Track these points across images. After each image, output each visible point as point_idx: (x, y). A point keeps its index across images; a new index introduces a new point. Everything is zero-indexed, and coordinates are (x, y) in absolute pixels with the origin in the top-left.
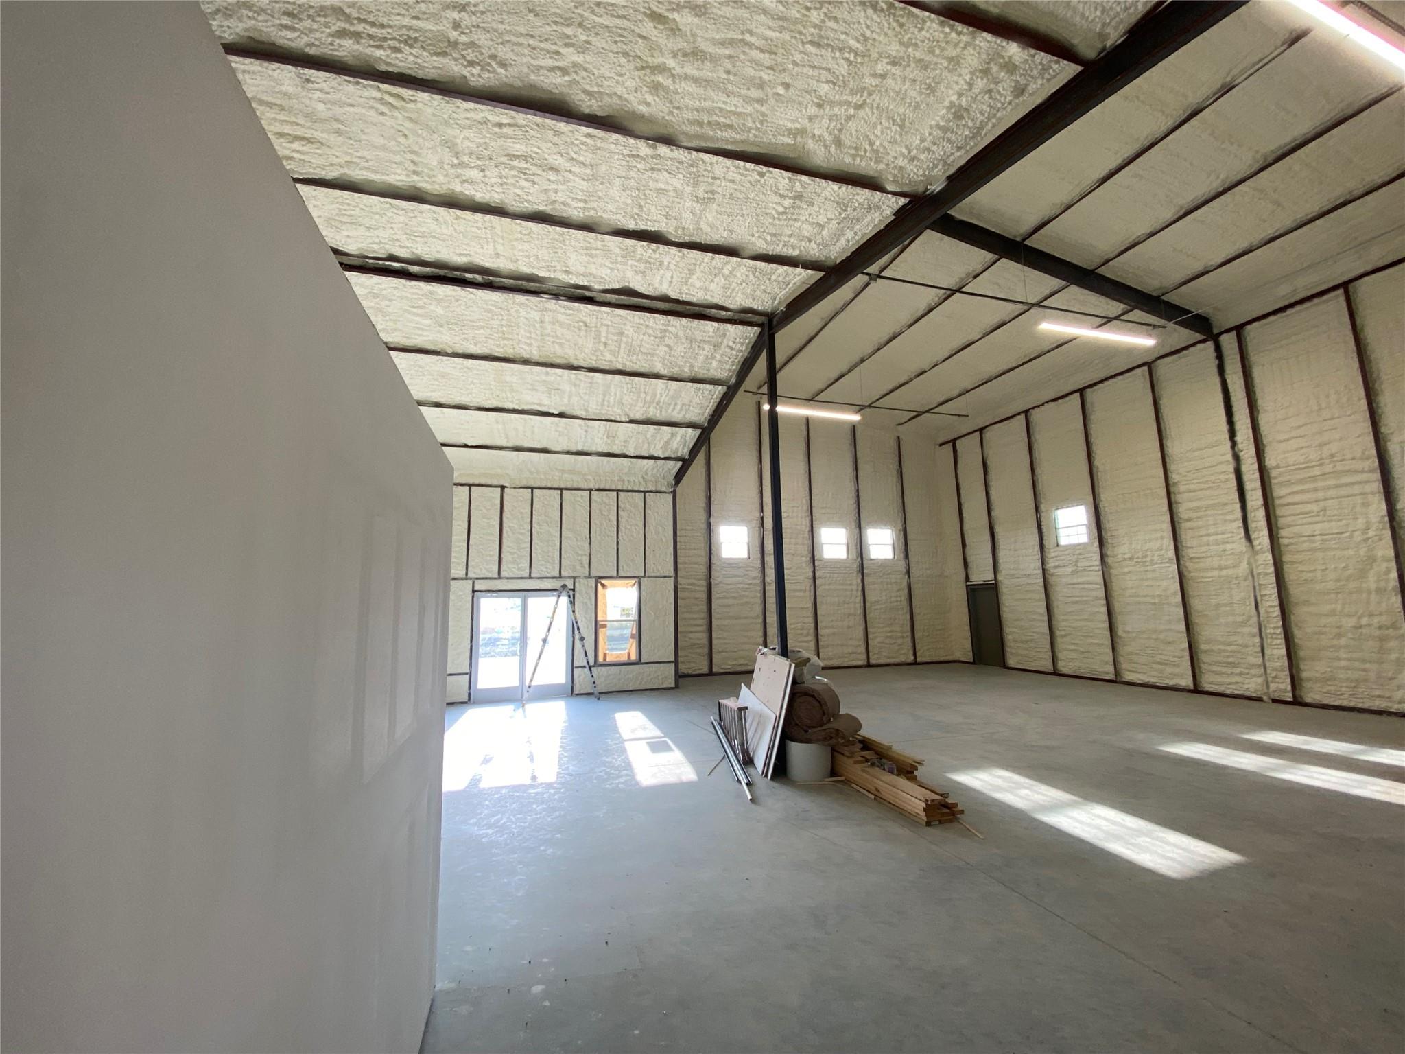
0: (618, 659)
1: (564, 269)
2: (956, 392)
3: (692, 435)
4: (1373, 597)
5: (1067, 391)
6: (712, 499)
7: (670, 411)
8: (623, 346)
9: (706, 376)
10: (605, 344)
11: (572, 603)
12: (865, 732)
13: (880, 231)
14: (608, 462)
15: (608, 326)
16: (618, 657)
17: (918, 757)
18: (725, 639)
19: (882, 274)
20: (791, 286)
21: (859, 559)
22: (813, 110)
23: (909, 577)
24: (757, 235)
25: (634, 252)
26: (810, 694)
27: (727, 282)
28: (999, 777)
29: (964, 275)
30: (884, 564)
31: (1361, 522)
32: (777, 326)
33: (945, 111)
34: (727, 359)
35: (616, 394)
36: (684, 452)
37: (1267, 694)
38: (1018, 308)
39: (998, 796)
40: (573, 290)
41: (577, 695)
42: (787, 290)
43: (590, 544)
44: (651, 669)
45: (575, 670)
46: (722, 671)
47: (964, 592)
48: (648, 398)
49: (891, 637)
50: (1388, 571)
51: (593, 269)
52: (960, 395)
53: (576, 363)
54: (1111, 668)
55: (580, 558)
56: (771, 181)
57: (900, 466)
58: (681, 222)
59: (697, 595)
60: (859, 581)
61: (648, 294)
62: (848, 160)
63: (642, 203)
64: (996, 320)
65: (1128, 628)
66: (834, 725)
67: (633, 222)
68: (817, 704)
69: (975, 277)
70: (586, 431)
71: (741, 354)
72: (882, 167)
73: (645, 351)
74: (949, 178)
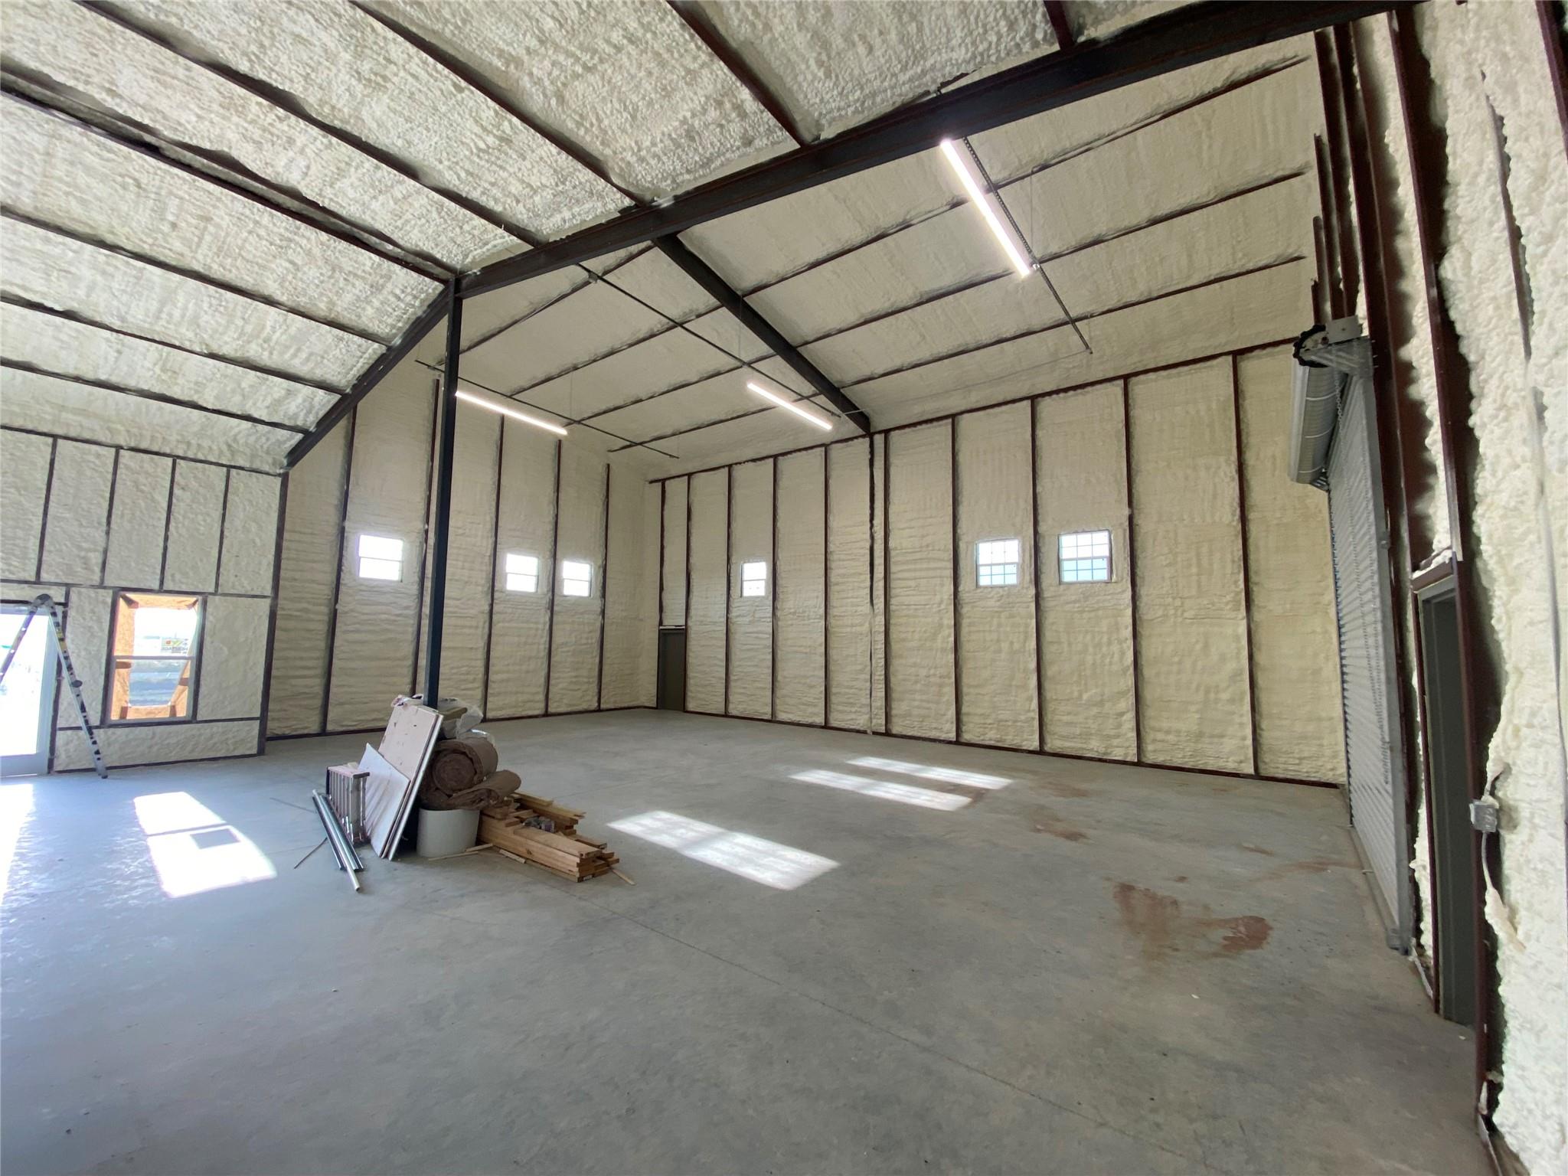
0: (151, 716)
1: (107, 85)
2: (669, 431)
3: (324, 401)
4: (939, 653)
5: (764, 455)
6: (350, 495)
7: (287, 356)
8: (208, 238)
9: (354, 324)
10: (174, 226)
11: (61, 627)
12: (525, 789)
13: (601, 225)
14: (160, 409)
15: (181, 198)
16: (150, 713)
17: (579, 810)
18: (350, 686)
19: (605, 277)
20: (489, 246)
21: (550, 594)
22: (534, 43)
23: (603, 617)
24: (446, 163)
25: (243, 107)
26: (461, 751)
27: (397, 207)
28: (660, 820)
29: (687, 311)
30: (578, 601)
31: (938, 598)
32: (467, 289)
33: (677, 124)
34: (390, 310)
35: (185, 308)
36: (311, 422)
37: (870, 727)
38: (734, 363)
39: (656, 839)
40: (120, 124)
41: (60, 772)
42: (484, 249)
43: (108, 533)
44: (215, 729)
45: (60, 735)
46: (344, 729)
47: (655, 636)
48: (249, 329)
49: (575, 683)
50: (949, 636)
51: (163, 104)
52: (674, 435)
53: (110, 239)
54: (769, 709)
55: (83, 554)
56: (471, 103)
57: (607, 496)
58: (331, 98)
59: (311, 626)
60: (547, 619)
61: (263, 176)
62: (570, 124)
63: (267, 43)
64: (711, 368)
65: (785, 673)
66: (487, 784)
67: (248, 64)
68: (469, 762)
69: (699, 316)
70: (119, 352)
71: (411, 310)
72: (608, 152)
73: (250, 257)
74: (676, 197)
